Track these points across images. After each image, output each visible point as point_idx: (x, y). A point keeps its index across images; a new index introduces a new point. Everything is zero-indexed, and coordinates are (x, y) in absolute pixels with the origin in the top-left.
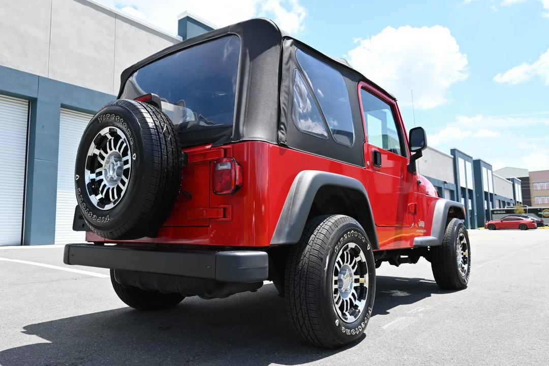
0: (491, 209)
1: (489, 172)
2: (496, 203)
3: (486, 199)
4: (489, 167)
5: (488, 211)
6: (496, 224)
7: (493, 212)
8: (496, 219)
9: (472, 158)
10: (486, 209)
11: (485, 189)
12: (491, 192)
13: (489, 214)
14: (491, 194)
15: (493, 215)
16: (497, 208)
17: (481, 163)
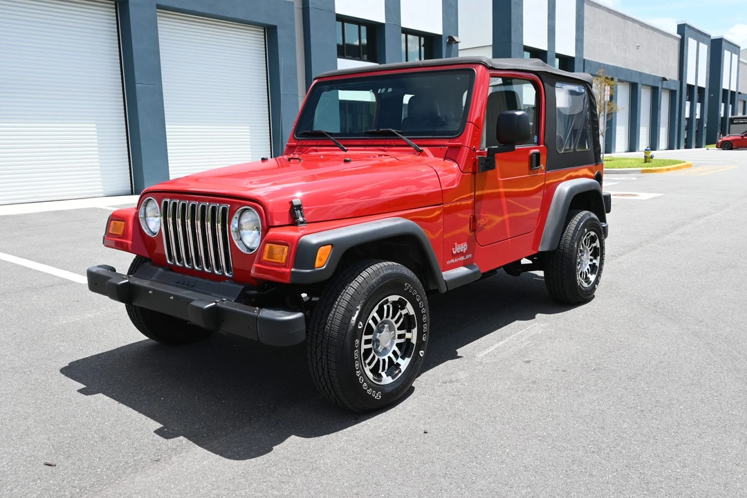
0: (730, 116)
1: (735, 57)
2: (740, 106)
3: (725, 101)
4: (735, 48)
5: (724, 119)
6: (734, 140)
7: (732, 120)
8: (735, 134)
9: (710, 36)
10: (722, 116)
11: (725, 86)
12: (733, 89)
13: (725, 124)
14: (733, 93)
15: (732, 126)
16: (740, 115)
17: (723, 43)
